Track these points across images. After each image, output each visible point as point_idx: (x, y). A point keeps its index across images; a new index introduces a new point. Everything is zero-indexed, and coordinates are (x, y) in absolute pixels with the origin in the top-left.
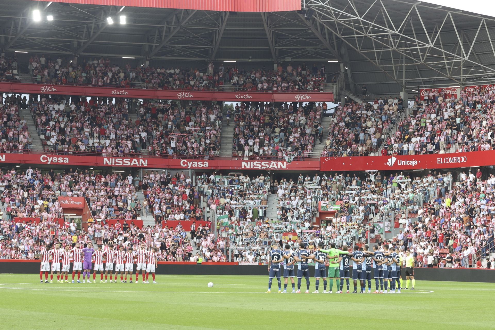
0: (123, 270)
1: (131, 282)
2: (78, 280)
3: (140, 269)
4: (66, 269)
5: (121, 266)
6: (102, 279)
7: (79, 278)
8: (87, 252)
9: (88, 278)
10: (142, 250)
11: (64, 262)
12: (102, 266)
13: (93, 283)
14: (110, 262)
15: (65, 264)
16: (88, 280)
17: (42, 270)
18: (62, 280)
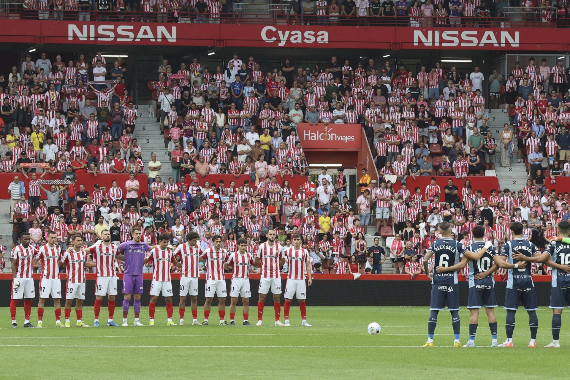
0: (225, 295)
1: (246, 323)
2: (110, 320)
3: (266, 292)
4: (77, 292)
5: (217, 285)
6: (170, 316)
7: (111, 315)
8: (131, 251)
9: (137, 315)
10: (271, 245)
11: (70, 277)
12: (169, 285)
13: (146, 326)
14: (189, 274)
15: (73, 281)
16: (136, 319)
17: (16, 296)
18: (68, 321)
